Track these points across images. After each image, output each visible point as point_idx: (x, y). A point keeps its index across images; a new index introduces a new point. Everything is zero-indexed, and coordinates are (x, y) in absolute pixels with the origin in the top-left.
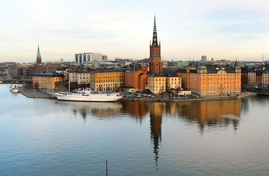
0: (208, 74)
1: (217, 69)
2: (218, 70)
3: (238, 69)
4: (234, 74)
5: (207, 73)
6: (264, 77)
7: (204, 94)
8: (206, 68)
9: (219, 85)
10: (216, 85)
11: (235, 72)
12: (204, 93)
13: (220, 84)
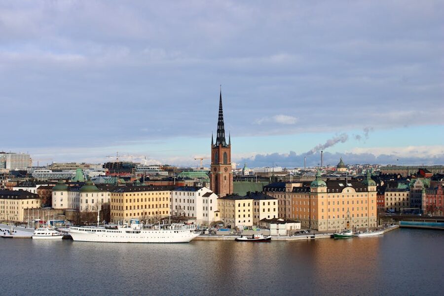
0: (330, 194)
1: (341, 185)
2: (343, 188)
3: (372, 184)
4: (366, 193)
5: (327, 192)
6: (387, 199)
7: (323, 228)
8: (325, 184)
9: (344, 213)
10: (341, 213)
11: (367, 191)
12: (323, 226)
13: (346, 210)
